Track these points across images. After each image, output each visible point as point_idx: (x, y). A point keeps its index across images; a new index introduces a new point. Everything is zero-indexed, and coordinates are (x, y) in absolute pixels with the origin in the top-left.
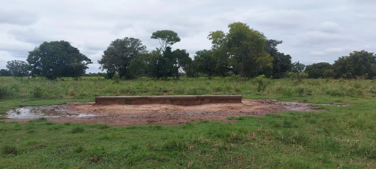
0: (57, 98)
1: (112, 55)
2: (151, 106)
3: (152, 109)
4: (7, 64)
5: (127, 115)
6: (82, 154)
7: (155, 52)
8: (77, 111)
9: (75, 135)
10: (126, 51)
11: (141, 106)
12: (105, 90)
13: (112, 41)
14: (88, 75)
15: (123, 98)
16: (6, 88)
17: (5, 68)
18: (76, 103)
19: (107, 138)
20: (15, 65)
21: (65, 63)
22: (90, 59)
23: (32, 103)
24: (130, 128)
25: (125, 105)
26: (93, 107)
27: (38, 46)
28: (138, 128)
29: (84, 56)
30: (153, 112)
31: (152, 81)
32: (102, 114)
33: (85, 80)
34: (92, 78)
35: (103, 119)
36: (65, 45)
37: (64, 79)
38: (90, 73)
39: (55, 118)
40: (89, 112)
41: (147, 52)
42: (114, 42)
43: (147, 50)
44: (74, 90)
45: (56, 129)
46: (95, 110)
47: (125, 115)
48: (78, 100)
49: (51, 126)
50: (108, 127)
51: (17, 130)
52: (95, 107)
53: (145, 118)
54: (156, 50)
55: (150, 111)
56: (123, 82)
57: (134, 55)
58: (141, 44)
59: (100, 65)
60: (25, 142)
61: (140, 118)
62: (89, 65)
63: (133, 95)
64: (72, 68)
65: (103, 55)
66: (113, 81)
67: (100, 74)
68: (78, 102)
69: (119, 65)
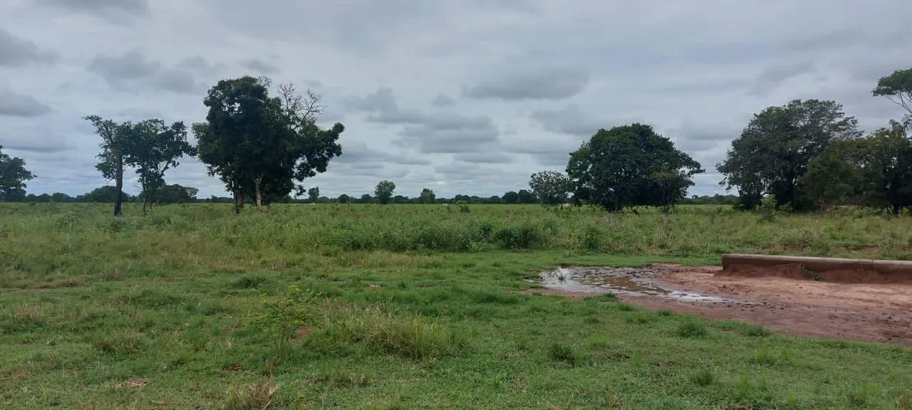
0: (631, 252)
1: (754, 150)
2: (887, 290)
3: (892, 298)
4: (531, 179)
5: (812, 309)
6: (709, 389)
7: (887, 133)
8: (680, 285)
9: (688, 343)
10: (793, 137)
11: (853, 288)
12: (739, 238)
13: (755, 114)
14: (690, 202)
15: (797, 262)
16: (536, 226)
17: (528, 188)
18: (672, 266)
19: (770, 362)
20: (545, 181)
21: (642, 173)
22: (698, 161)
23: (582, 260)
24: (830, 345)
25: (802, 281)
26: (717, 278)
27: (587, 139)
28: (854, 347)
29: (684, 155)
30: (896, 307)
31: (878, 217)
32: (740, 299)
33: (685, 211)
34: (703, 207)
35: (748, 310)
36: (642, 134)
37: (638, 210)
38: (696, 196)
39: (635, 298)
40: (708, 291)
41: (860, 135)
42: (761, 116)
43: (859, 131)
44: (666, 236)
45: (643, 322)
46: (724, 287)
47: (806, 308)
48: (677, 259)
49: (629, 313)
50: (767, 334)
51: (565, 314)
52: (722, 280)
53: (871, 323)
54: (890, 127)
55: (886, 303)
56: (785, 220)
57: (818, 145)
58: (840, 115)
59: (721, 176)
60: (587, 342)
61: (857, 320)
62: (695, 178)
63: (822, 255)
64: (656, 186)
65: (731, 151)
66: (759, 217)
67: (719, 199)
68: (677, 265)
69: (772, 176)
